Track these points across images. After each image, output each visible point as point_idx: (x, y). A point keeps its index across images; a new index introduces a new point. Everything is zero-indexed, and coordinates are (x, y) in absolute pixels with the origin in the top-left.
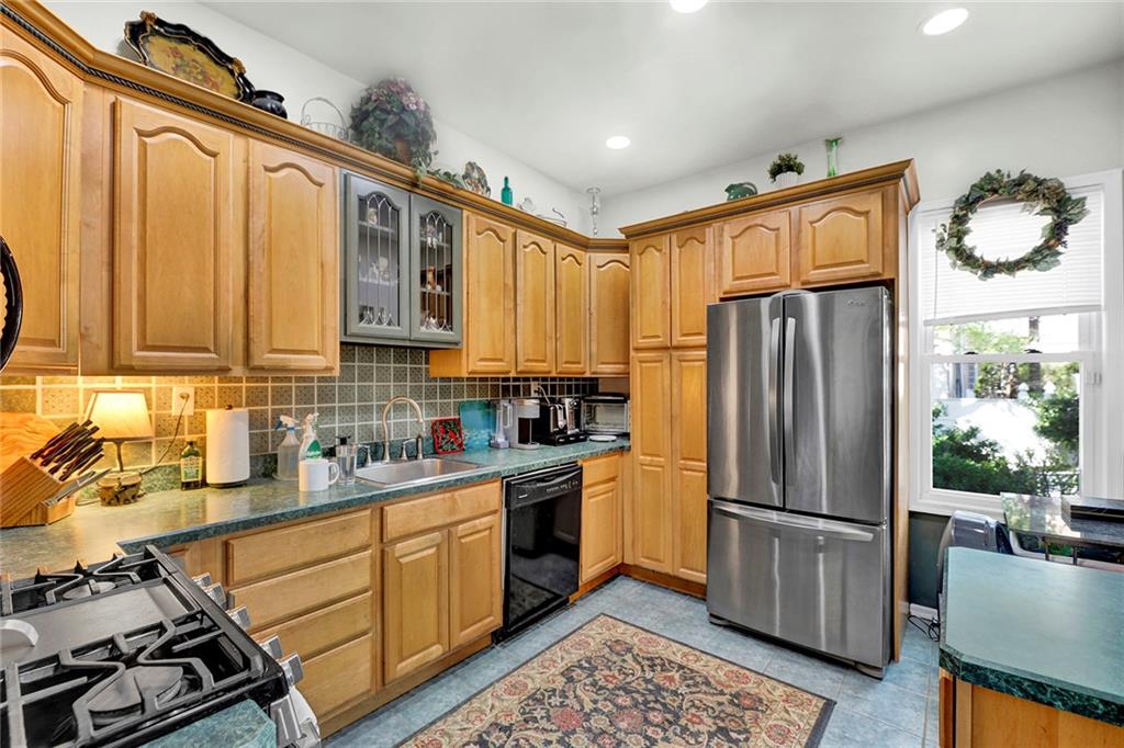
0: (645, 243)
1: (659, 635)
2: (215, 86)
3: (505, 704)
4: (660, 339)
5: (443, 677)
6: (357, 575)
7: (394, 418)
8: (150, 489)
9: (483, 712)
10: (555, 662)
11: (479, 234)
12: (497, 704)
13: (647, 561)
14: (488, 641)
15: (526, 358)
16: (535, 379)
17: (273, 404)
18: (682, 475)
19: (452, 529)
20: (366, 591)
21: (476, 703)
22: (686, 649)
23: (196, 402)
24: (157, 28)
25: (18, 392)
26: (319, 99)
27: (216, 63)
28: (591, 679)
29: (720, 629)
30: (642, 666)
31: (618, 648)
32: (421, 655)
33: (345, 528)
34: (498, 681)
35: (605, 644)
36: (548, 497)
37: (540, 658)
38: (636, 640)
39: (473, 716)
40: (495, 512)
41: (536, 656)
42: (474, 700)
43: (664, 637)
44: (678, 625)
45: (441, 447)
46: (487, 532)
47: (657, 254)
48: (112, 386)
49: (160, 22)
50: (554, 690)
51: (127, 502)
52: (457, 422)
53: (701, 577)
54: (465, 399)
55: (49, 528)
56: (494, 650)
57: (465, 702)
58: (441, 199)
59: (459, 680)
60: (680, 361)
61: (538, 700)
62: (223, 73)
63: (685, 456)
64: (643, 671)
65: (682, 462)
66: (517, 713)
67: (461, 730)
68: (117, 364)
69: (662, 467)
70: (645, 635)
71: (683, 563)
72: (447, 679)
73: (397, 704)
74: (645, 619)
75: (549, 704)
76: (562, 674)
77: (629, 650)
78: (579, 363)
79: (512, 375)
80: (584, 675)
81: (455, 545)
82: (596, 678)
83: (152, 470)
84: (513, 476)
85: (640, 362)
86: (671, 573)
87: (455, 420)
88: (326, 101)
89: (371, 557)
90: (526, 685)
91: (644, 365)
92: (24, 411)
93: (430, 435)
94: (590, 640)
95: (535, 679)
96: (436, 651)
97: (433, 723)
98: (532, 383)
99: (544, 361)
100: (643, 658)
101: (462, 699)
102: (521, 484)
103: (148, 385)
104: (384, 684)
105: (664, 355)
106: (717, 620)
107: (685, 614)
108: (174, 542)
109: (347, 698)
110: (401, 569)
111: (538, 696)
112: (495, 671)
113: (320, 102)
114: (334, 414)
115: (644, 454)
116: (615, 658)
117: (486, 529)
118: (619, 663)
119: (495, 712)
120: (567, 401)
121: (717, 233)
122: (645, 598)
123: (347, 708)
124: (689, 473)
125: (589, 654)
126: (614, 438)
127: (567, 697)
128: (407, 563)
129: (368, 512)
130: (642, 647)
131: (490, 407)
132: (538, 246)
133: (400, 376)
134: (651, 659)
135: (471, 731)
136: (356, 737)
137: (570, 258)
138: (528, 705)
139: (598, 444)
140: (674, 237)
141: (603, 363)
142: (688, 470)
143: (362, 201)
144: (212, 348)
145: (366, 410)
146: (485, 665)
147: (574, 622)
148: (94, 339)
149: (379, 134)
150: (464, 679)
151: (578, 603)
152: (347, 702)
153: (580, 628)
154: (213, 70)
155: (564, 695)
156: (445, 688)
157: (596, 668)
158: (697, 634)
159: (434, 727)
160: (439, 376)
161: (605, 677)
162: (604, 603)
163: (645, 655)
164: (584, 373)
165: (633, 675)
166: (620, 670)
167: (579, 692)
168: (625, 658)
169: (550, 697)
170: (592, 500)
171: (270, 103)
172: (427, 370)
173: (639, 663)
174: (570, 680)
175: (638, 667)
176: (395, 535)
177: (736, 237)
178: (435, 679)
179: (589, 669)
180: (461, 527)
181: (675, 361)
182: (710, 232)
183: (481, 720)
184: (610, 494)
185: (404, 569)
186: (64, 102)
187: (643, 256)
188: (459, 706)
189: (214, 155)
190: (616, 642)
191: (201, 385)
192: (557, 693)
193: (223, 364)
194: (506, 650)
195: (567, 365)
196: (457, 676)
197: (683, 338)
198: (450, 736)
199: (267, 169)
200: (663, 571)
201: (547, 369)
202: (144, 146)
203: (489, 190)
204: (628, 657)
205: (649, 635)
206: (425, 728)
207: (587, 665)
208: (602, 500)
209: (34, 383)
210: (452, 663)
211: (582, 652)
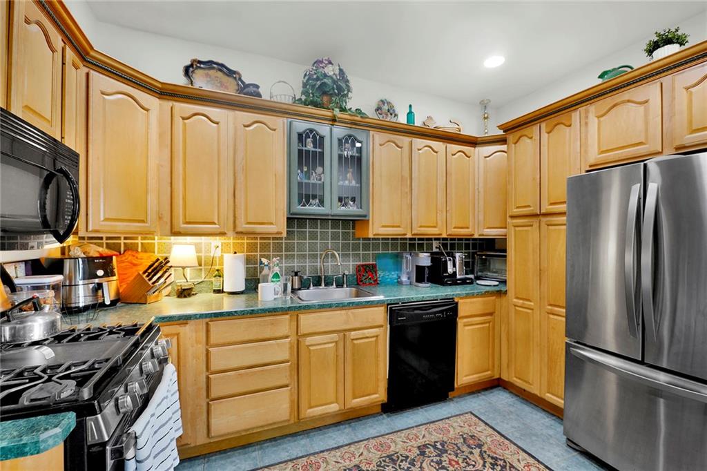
0: (518, 134)
1: (511, 442)
2: (226, 88)
3: (370, 455)
4: (531, 208)
5: (342, 425)
6: (281, 351)
7: (331, 262)
8: (200, 292)
9: (354, 456)
10: (417, 437)
11: (381, 145)
12: (365, 453)
13: (519, 381)
14: (379, 409)
15: (419, 225)
16: (436, 239)
17: (260, 252)
18: (549, 318)
19: (347, 333)
20: (288, 362)
21: (352, 448)
22: (532, 461)
23: (222, 250)
24: (198, 65)
25: (148, 243)
26: (279, 82)
27: (228, 75)
28: (438, 458)
29: (575, 454)
30: (485, 462)
31: (471, 442)
32: (323, 407)
33: (273, 324)
34: (373, 438)
35: (461, 435)
36: (423, 321)
37: (408, 431)
38: (489, 440)
39: (347, 455)
40: (382, 326)
41: (406, 429)
42: (352, 446)
43: (515, 444)
44: (534, 438)
45: (362, 281)
46: (374, 339)
47: (529, 141)
48: (185, 241)
49: (200, 62)
50: (407, 457)
51: (185, 297)
52: (374, 266)
53: (560, 402)
54: (381, 252)
55: (147, 305)
56: (381, 417)
57: (346, 445)
58: (354, 126)
59: (351, 429)
60: (548, 225)
61: (393, 460)
62: (231, 80)
63: (552, 303)
64: (484, 466)
65: (550, 307)
66: (375, 464)
67: (336, 462)
68: (173, 231)
69: (532, 309)
70: (499, 437)
71: (549, 389)
72: (344, 426)
73: (309, 433)
74: (505, 425)
75: (400, 465)
76: (419, 447)
77: (480, 446)
78: (468, 228)
79: (409, 236)
80: (435, 454)
81: (348, 343)
82: (442, 459)
83: (201, 282)
84: (398, 303)
85: (515, 226)
86: (539, 395)
87: (372, 264)
88: (283, 82)
89: (290, 342)
90: (390, 447)
91: (517, 229)
92: (151, 252)
93: (355, 273)
94: (451, 429)
95: (398, 445)
96: (334, 408)
97: (323, 451)
98: (434, 242)
99: (435, 227)
100: (489, 456)
101: (346, 443)
102: (400, 310)
103: (200, 241)
104: (298, 419)
105: (535, 221)
106: (572, 445)
107: (545, 432)
108: (179, 319)
109: (275, 421)
110: (310, 353)
111: (394, 458)
112: (375, 431)
113: (281, 83)
114: (294, 258)
115: (517, 298)
116: (465, 448)
117: (373, 337)
118: (466, 454)
119: (361, 458)
120: (458, 255)
121: (583, 116)
122: (512, 409)
123: (276, 426)
124: (555, 317)
125: (445, 439)
126: (497, 283)
127: (414, 465)
128: (313, 350)
129: (288, 316)
130: (492, 447)
131: (398, 257)
132: (431, 147)
133: (335, 236)
134: (496, 459)
135: (341, 465)
136: (280, 445)
137: (460, 153)
138: (384, 461)
139: (483, 287)
140: (543, 125)
141: (488, 228)
142: (553, 314)
143: (300, 135)
144: (216, 222)
145: (315, 256)
146: (370, 424)
147: (445, 413)
148: (165, 219)
149: (313, 94)
150: (354, 429)
151: (455, 400)
152: (275, 423)
153: (448, 418)
154: (225, 79)
155: (412, 463)
156: (340, 432)
157: (446, 451)
158: (549, 451)
159: (321, 454)
160: (361, 236)
161: (450, 460)
162: (476, 405)
163: (492, 454)
164: (473, 235)
165: (474, 466)
166: (465, 459)
167: (424, 465)
168: (474, 451)
169: (402, 461)
170: (467, 328)
171: (252, 89)
172: (354, 233)
173: (483, 459)
174: (423, 453)
175: (481, 462)
176: (306, 332)
177: (602, 116)
178: (337, 424)
179: (440, 450)
180: (353, 333)
181: (543, 225)
182: (576, 116)
183: (351, 460)
184: (487, 325)
185: (312, 353)
186: (147, 110)
187: (517, 145)
188: (342, 446)
189: (217, 123)
190: (471, 436)
191: (225, 241)
192: (408, 460)
193: (222, 230)
194: (389, 419)
195: (455, 230)
196: (350, 426)
197: (551, 207)
198: (327, 462)
199: (245, 126)
200: (532, 392)
201: (438, 232)
202: (185, 124)
203: (396, 115)
204: (477, 451)
205: (502, 439)
206: (317, 453)
207: (440, 447)
208: (478, 328)
209: (154, 239)
210: (351, 417)
211: (441, 436)
